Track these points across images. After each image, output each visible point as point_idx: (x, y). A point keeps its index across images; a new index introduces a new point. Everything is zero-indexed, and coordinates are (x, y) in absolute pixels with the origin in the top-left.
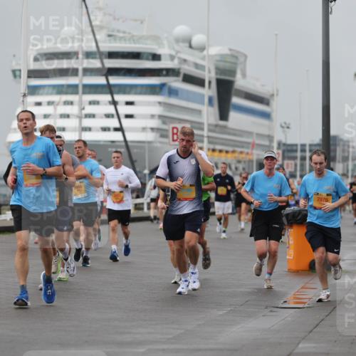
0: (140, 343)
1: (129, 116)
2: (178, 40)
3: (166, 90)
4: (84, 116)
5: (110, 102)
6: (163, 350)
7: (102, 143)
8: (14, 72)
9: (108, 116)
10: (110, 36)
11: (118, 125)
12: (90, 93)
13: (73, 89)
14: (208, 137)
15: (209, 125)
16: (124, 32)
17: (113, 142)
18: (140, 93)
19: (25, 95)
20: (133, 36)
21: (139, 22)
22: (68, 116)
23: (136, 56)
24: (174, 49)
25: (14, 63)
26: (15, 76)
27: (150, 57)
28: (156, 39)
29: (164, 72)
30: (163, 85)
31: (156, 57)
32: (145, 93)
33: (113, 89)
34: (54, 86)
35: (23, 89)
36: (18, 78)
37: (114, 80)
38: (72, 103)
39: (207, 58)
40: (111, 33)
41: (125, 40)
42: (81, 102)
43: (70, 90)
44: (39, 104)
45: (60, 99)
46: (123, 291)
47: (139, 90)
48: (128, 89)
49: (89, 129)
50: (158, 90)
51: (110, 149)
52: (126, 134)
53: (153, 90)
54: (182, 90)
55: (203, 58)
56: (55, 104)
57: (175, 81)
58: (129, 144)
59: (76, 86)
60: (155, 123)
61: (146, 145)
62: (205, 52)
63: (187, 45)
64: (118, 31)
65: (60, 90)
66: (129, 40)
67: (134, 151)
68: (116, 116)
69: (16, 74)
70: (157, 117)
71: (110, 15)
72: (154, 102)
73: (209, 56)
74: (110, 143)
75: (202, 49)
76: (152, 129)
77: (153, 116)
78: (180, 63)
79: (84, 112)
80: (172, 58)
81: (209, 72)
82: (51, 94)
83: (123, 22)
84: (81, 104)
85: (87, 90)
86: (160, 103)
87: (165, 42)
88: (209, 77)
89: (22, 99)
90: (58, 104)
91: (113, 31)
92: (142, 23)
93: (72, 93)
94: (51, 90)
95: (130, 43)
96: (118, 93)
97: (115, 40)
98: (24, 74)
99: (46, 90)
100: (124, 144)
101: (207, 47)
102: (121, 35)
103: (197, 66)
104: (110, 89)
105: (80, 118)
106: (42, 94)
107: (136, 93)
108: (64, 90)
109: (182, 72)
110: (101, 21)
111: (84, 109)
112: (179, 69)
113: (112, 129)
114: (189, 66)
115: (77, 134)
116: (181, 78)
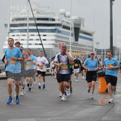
0: (48, 117)
1: (44, 40)
2: (61, 14)
3: (57, 31)
4: (29, 40)
5: (38, 35)
6: (56, 119)
7: (35, 49)
8: (5, 25)
9: (37, 40)
10: (37, 12)
11: (40, 43)
12: (31, 32)
13: (25, 31)
14: (71, 47)
15: (72, 43)
16: (43, 11)
17: (39, 48)
18: (48, 32)
19: (9, 33)
20: (46, 13)
21: (48, 8)
22: (24, 40)
23: (47, 19)
24: (59, 17)
25: (5, 22)
26: (6, 26)
27: (52, 20)
28: (53, 14)
29: (56, 25)
30: (56, 29)
31: (53, 20)
32: (50, 32)
33: (39, 30)
34: (19, 30)
35: (8, 31)
36: (7, 27)
37: (39, 28)
38: (25, 35)
39: (71, 20)
40: (38, 12)
41: (43, 14)
42: (28, 35)
43: (24, 31)
44: (14, 36)
45: (21, 34)
46: (43, 99)
47: (48, 31)
48: (44, 31)
49: (31, 44)
50: (54, 31)
51: (38, 51)
52: (44, 46)
53: (52, 31)
54: (62, 31)
55: (70, 20)
56: (19, 36)
57: (60, 28)
58: (45, 49)
59: (26, 30)
60: (53, 42)
61: (50, 49)
62: (70, 18)
63: (64, 16)
64: (41, 11)
65: (21, 31)
66: (44, 14)
67: (46, 52)
68: (40, 40)
69: (6, 25)
70: (54, 40)
71: (38, 5)
72: (53, 35)
73: (72, 19)
74: (38, 49)
75: (69, 17)
76: (52, 44)
77: (52, 40)
78: (62, 22)
79: (29, 38)
80: (59, 20)
81: (72, 25)
82: (18, 32)
83: (42, 8)
84: (28, 36)
85: (30, 31)
86: (55, 35)
87: (57, 15)
88: (72, 27)
89: (8, 34)
90: (20, 36)
91: (39, 11)
92: (49, 8)
93: (25, 32)
94: (18, 31)
95: (45, 15)
96: (41, 32)
97: (39, 14)
98: (9, 26)
99: (16, 31)
100: (43, 49)
101: (71, 16)
102: (42, 12)
103: (67, 23)
104: (38, 31)
105: (28, 40)
106: (15, 32)
107: (47, 32)
108: (22, 31)
109: (62, 25)
110: (35, 8)
111: (29, 37)
112: (61, 24)
113: (39, 44)
114: (65, 23)
115: (27, 46)
116: (62, 27)
